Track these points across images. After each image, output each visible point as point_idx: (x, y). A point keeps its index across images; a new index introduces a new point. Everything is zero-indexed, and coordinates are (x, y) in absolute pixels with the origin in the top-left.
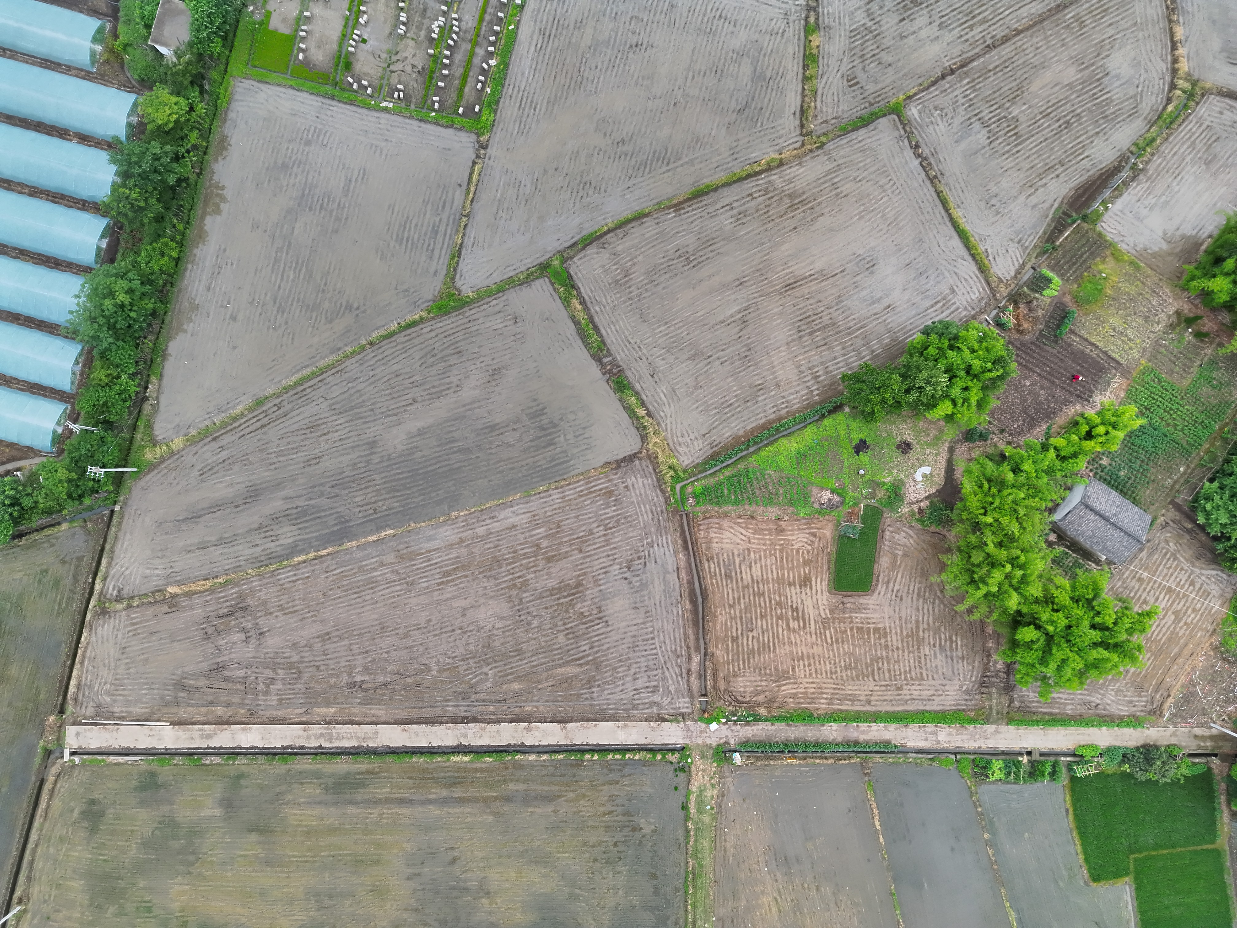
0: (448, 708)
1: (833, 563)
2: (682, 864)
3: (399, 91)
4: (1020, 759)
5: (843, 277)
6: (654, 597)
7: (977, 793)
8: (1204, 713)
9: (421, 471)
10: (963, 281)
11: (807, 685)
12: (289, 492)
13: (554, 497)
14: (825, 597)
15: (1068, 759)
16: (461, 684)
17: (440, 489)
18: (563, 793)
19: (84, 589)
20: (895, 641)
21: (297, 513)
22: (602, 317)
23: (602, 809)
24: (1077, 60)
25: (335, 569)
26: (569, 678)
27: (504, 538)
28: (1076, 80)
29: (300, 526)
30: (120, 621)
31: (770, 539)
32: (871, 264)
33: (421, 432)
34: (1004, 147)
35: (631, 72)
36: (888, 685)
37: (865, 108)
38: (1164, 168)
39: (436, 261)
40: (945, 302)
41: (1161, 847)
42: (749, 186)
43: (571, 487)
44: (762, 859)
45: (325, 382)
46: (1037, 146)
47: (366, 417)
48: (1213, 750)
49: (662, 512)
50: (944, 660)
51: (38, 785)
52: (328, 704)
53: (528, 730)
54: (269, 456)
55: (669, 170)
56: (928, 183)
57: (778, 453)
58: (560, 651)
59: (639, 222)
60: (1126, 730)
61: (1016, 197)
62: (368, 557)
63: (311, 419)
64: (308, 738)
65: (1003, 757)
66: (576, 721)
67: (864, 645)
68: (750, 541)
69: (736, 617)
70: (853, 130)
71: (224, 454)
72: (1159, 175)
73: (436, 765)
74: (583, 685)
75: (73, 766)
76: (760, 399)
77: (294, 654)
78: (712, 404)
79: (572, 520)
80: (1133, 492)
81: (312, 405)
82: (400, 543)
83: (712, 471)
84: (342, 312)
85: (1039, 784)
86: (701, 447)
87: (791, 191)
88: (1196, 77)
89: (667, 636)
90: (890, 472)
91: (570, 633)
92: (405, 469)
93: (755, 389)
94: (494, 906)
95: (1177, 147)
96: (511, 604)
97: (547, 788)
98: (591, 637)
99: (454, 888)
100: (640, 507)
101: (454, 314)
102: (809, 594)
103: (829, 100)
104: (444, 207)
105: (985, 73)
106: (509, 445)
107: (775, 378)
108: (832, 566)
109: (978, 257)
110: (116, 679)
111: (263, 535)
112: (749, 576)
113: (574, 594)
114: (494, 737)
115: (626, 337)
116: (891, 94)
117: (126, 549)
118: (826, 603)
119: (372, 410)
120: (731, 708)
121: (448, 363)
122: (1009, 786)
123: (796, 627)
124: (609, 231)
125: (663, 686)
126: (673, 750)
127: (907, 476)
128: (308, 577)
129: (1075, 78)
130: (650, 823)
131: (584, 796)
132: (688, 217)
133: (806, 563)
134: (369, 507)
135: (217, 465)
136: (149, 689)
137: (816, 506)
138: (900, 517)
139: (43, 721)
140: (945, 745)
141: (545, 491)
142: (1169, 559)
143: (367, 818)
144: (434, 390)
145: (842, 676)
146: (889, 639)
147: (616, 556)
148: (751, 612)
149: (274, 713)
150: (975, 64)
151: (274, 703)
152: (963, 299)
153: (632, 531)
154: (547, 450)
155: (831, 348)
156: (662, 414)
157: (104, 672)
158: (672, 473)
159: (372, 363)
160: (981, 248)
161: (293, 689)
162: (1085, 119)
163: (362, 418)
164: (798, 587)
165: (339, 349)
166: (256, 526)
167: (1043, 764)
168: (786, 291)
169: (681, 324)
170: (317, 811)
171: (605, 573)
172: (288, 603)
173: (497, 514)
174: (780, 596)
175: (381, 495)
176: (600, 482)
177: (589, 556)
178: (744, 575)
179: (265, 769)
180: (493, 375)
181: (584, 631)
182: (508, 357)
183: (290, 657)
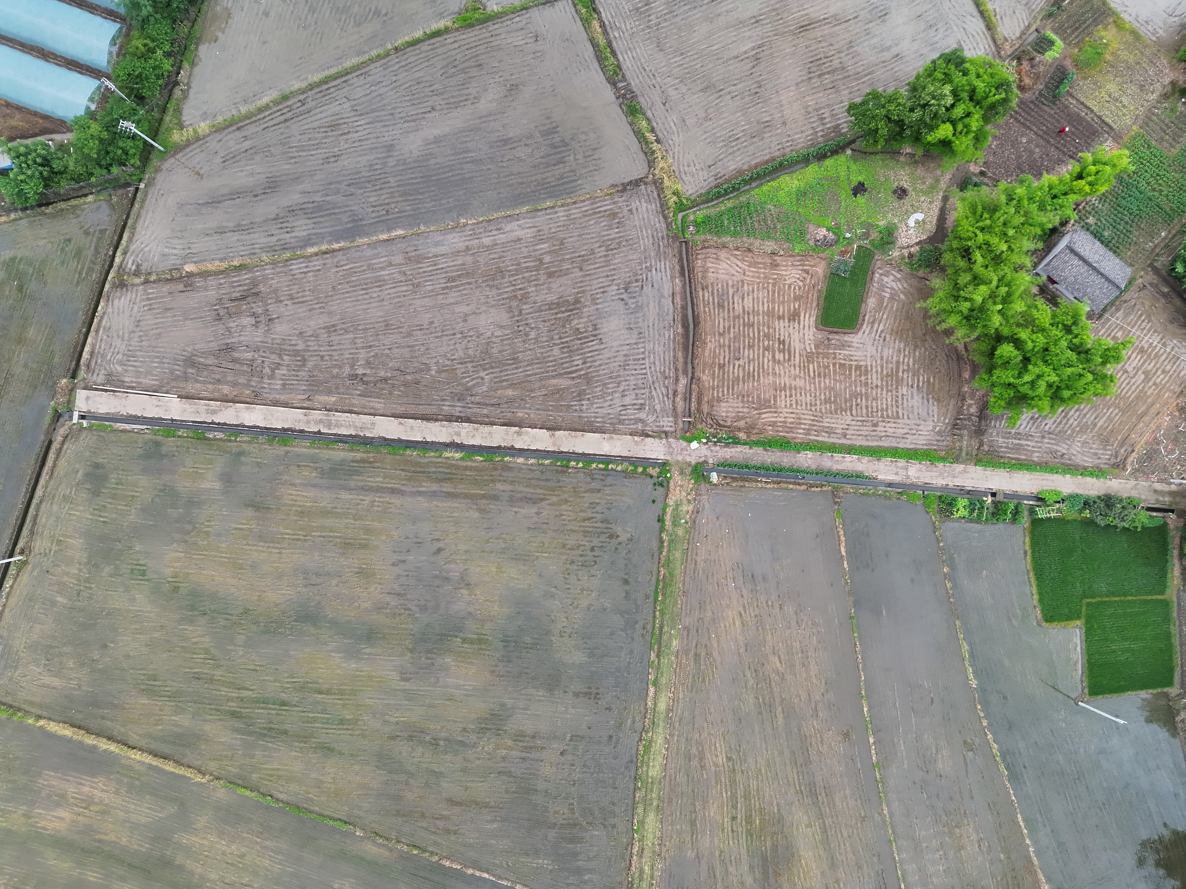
0: (444, 408)
1: (822, 298)
2: (654, 573)
4: (985, 499)
5: (856, 23)
6: (648, 320)
7: (940, 529)
8: (1165, 470)
9: (434, 178)
10: (970, 36)
11: (787, 415)
12: (306, 186)
13: (560, 214)
14: (811, 332)
15: (1031, 503)
16: (458, 385)
17: (450, 197)
18: (547, 497)
19: (105, 260)
20: (875, 379)
21: (313, 208)
22: (620, 42)
25: (345, 265)
26: (561, 389)
27: (509, 250)
29: (315, 220)
30: (137, 295)
31: (764, 273)
32: (884, 13)
33: (437, 140)
36: (864, 421)
41: (1113, 594)
43: (577, 206)
44: (730, 574)
45: (349, 82)
47: (386, 121)
48: (1171, 505)
49: (662, 239)
50: (920, 400)
51: (46, 444)
52: (329, 393)
53: (519, 434)
54: (291, 150)
58: (554, 363)
60: (1088, 481)
62: (377, 256)
63: (333, 118)
64: (308, 422)
65: (969, 495)
66: (565, 430)
67: (845, 381)
68: (744, 274)
69: (724, 345)
71: (247, 144)
73: (429, 460)
74: (574, 396)
75: (82, 429)
76: (766, 136)
77: (300, 342)
78: (720, 137)
81: (334, 104)
82: (409, 246)
83: (714, 202)
84: (370, 17)
85: (1000, 525)
86: (706, 177)
89: (657, 358)
90: (884, 216)
91: (566, 347)
92: (420, 175)
93: (762, 126)
94: (473, 597)
96: (511, 314)
97: (532, 491)
98: (585, 353)
99: (437, 577)
100: (642, 231)
101: (477, 28)
102: (797, 328)
106: (520, 160)
107: (782, 116)
108: (822, 302)
109: (986, 14)
110: (129, 350)
111: (279, 226)
112: (741, 307)
113: (571, 310)
114: (486, 438)
115: (642, 65)
117: (147, 227)
118: (812, 338)
119: (392, 114)
120: (712, 430)
121: (468, 75)
122: (972, 525)
123: (782, 359)
125: (650, 405)
126: (654, 465)
127: (900, 221)
128: (319, 270)
130: (627, 532)
131: (566, 501)
133: (797, 298)
134: (382, 208)
135: (239, 154)
136: (159, 363)
137: (812, 243)
138: (890, 260)
139: (55, 383)
140: (914, 480)
141: (551, 208)
142: (1143, 321)
143: (359, 504)
144: (452, 100)
145: (821, 409)
146: (869, 377)
147: (614, 277)
148: (739, 342)
149: (278, 396)
151: (278, 387)
153: (632, 254)
154: (557, 167)
155: (838, 91)
156: (670, 142)
157: (118, 342)
158: (675, 198)
159: (395, 68)
160: (990, 7)
161: (297, 376)
163: (381, 121)
164: (787, 321)
165: (366, 52)
166: (274, 216)
167: (1006, 504)
168: (800, 32)
169: (696, 56)
170: (311, 493)
171: (603, 292)
172: (298, 293)
173: (504, 226)
174: (769, 328)
175: (394, 197)
176: (604, 203)
177: (589, 275)
178: (736, 305)
179: (265, 449)
180: (511, 90)
181: (578, 346)
182: (526, 73)
183: (296, 345)
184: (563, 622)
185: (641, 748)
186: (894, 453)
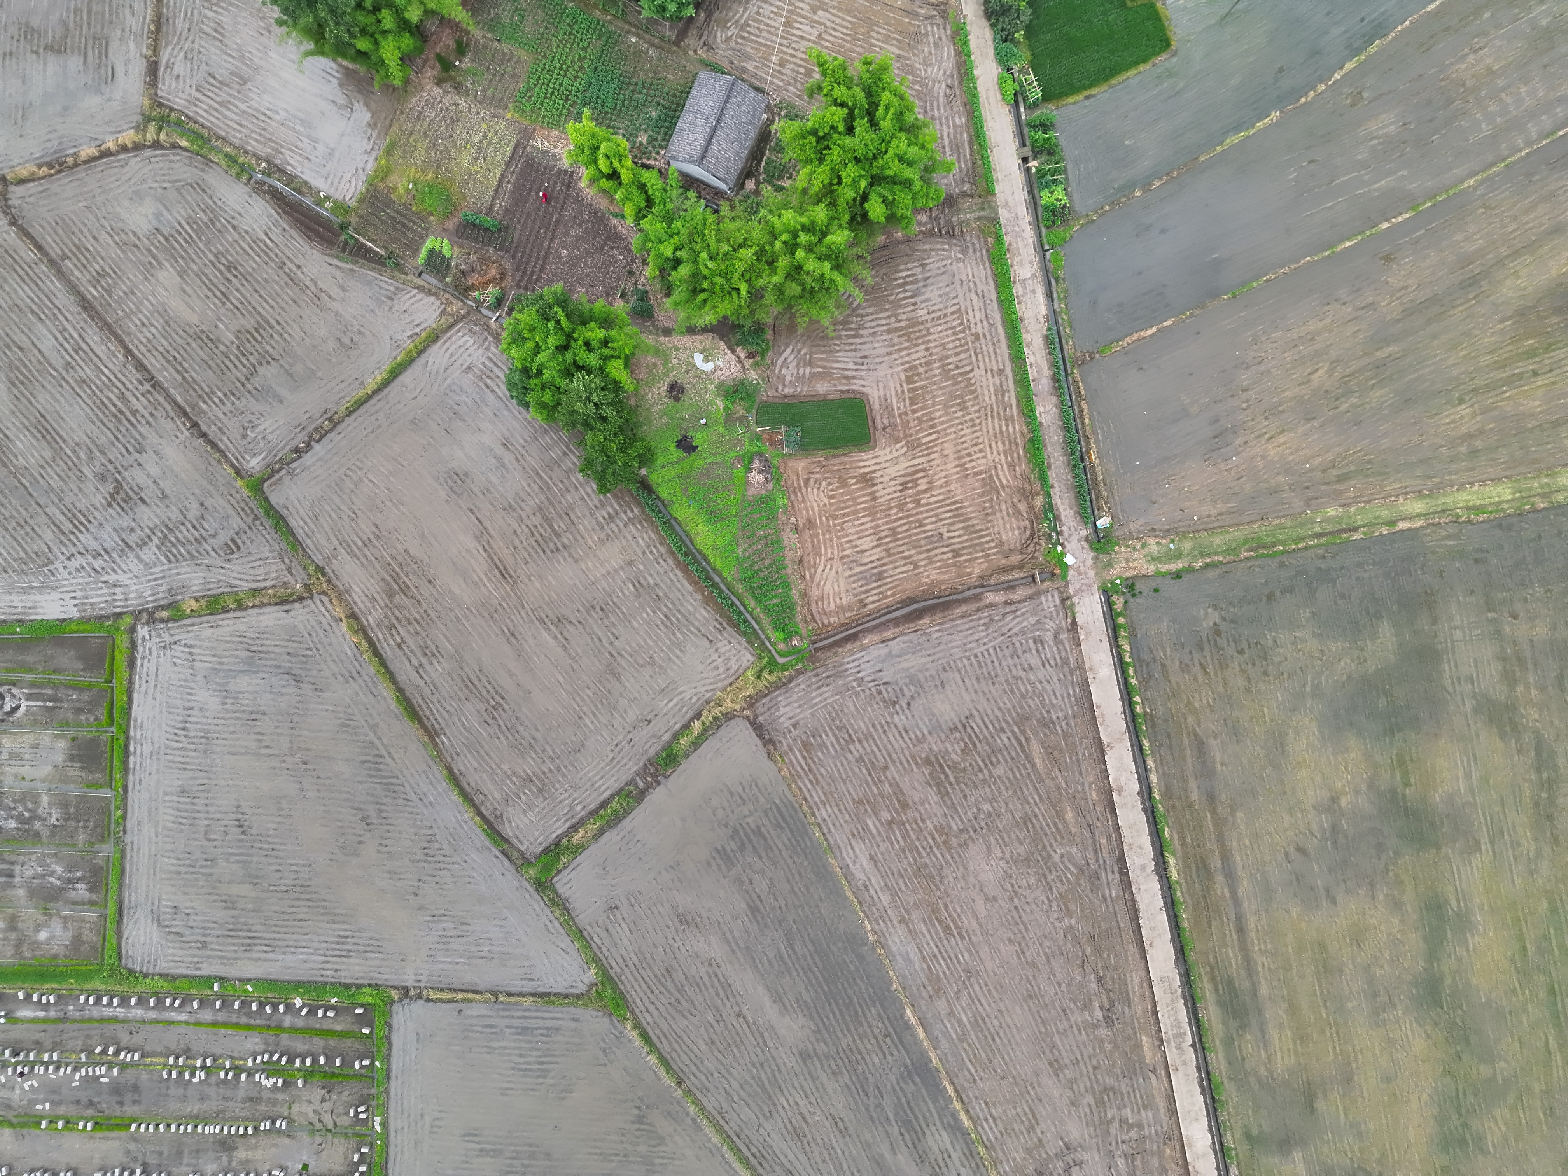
0: (1114, 895)
1: (836, 452)
2: (1249, 564)
3: (357, 1114)
4: (1034, 170)
5: (479, 509)
6: (925, 664)
7: (1087, 215)
9: (826, 989)
10: (453, 359)
11: (995, 453)
12: (884, 1149)
13: (825, 815)
14: (882, 453)
15: (1022, 110)
16: (1080, 885)
17: (844, 961)
18: (1190, 730)
20: (918, 355)
21: (908, 1132)
22: (588, 801)
23: (1200, 678)
24: (148, 270)
25: (969, 1071)
26: (1046, 752)
27: (889, 867)
28: (173, 267)
29: (924, 1126)
31: (824, 535)
32: (455, 477)
33: (777, 998)
34: (276, 342)
35: (275, 826)
36: (975, 353)
37: (262, 524)
38: (260, 135)
39: (560, 1022)
40: (484, 376)
42: (388, 650)
43: (808, 796)
44: (1223, 466)
45: (738, 1131)
46: (266, 301)
47: (772, 1071)
49: (817, 675)
50: (930, 288)
52: (1138, 1046)
53: (1120, 790)
55: (389, 753)
56: (339, 428)
57: (715, 547)
58: (1015, 770)
59: (461, 778)
60: (973, 44)
61: (337, 314)
62: (945, 1033)
63: (788, 1139)
64: (1185, 1063)
65: (1036, 191)
66: (1098, 732)
67: (931, 391)
68: (831, 559)
69: (928, 558)
70: (293, 534)
72: (270, 140)
73: (1186, 895)
74: (1051, 732)
76: (651, 582)
77: (1085, 1102)
78: (670, 639)
79: (849, 786)
80: (674, 96)
81: (771, 1142)
82: (921, 996)
83: (753, 623)
84: (647, 1127)
85: (1062, 141)
86: (725, 642)
87: (384, 596)
88: (139, 118)
89: (970, 639)
90: (711, 403)
91: (990, 761)
92: (828, 1008)
93: (641, 590)
94: (1347, 789)
95: (230, 123)
96: (969, 842)
97: (1188, 752)
98: (990, 733)
99: (1335, 843)
100: (816, 704)
101: (622, 988)
102: (881, 473)
103: (261, 571)
104: (491, 1026)
105: (187, 383)
106: (772, 885)
107: (622, 568)
108: (841, 451)
109: (420, 347)
111: (944, 1169)
112: (874, 551)
113: (941, 766)
114: (1138, 831)
115: (607, 765)
116: (238, 496)
118: (888, 450)
119: (762, 1065)
120: (1042, 542)
121: (685, 982)
122: (1070, 177)
123: (925, 480)
124: (480, 814)
125: (1032, 631)
126: (1110, 604)
127: (712, 381)
128: (986, 1103)
129: (171, 270)
130: (1206, 614)
131: (1189, 703)
132: (443, 718)
133: (843, 483)
134: (883, 1044)
137: (770, 486)
138: (763, 379)
140: (1036, 267)
141: (820, 828)
142: (749, 32)
143: (1269, 969)
144: (722, 993)
145: (976, 412)
146: (918, 362)
147: (883, 722)
148: (919, 540)
149: (1162, 1111)
150: (179, 399)
151: (1150, 1114)
152: (476, 354)
153: (848, 708)
154: (767, 835)
155: (571, 507)
156: (694, 700)
158: (765, 674)
159: (703, 1077)
160: (409, 345)
161: (1129, 1093)
162: (219, 246)
163: (774, 1076)
164: (875, 488)
165: (694, 1120)
167: (1034, 142)
168: (511, 577)
169: (578, 699)
170: (1274, 1034)
171: (907, 732)
172: (1022, 1122)
173: (861, 882)
174: (891, 508)
175: (865, 1032)
176: (795, 761)
177: (890, 756)
178: (874, 558)
179: (1234, 1108)
180: (687, 923)
181: (984, 744)
182: (661, 909)
183: (1090, 1105)
184: (1346, 663)
185: (1481, 519)
186: (1006, 304)
